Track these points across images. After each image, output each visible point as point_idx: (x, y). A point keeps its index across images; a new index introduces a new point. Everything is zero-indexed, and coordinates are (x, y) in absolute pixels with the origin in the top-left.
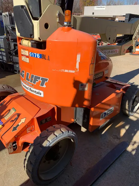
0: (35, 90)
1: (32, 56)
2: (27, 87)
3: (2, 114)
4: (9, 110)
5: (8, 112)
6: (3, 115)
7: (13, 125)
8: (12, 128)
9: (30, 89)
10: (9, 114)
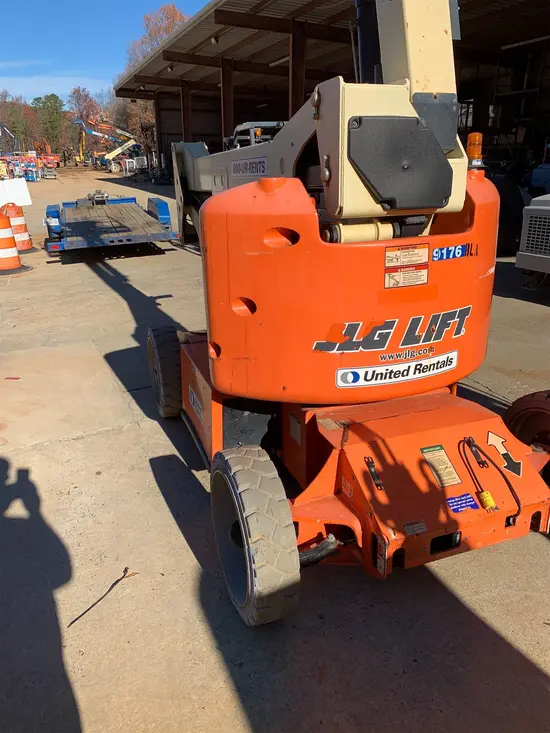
0: (434, 360)
1: (442, 258)
2: (402, 367)
3: (423, 486)
4: (422, 462)
5: (426, 467)
6: (431, 484)
7: (497, 467)
8: (507, 472)
9: (419, 369)
10: (440, 468)
